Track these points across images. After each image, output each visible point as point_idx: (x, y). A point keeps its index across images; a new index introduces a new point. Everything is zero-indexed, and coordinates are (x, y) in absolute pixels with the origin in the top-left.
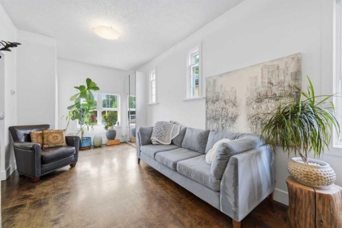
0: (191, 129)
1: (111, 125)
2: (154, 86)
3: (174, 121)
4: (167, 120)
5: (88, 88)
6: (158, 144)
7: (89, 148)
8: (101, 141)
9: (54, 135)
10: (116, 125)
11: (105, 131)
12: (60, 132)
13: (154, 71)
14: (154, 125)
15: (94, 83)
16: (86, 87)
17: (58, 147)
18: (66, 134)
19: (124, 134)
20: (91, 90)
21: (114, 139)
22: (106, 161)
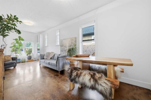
0: (57, 54)
1: (29, 54)
2: (47, 40)
3: (53, 52)
4: (50, 51)
5: (19, 40)
6: (46, 59)
7: (19, 63)
8: (25, 60)
9: (7, 57)
10: (32, 54)
11: (27, 56)
12: (10, 56)
13: (47, 35)
14: (45, 53)
15: (22, 38)
16: (18, 39)
17: (9, 61)
18: (12, 57)
19: (35, 58)
20: (21, 41)
21: (30, 59)
22: (27, 68)
